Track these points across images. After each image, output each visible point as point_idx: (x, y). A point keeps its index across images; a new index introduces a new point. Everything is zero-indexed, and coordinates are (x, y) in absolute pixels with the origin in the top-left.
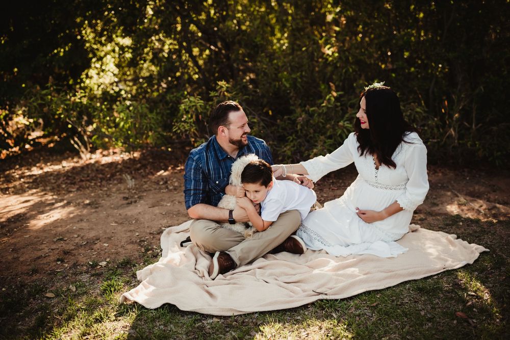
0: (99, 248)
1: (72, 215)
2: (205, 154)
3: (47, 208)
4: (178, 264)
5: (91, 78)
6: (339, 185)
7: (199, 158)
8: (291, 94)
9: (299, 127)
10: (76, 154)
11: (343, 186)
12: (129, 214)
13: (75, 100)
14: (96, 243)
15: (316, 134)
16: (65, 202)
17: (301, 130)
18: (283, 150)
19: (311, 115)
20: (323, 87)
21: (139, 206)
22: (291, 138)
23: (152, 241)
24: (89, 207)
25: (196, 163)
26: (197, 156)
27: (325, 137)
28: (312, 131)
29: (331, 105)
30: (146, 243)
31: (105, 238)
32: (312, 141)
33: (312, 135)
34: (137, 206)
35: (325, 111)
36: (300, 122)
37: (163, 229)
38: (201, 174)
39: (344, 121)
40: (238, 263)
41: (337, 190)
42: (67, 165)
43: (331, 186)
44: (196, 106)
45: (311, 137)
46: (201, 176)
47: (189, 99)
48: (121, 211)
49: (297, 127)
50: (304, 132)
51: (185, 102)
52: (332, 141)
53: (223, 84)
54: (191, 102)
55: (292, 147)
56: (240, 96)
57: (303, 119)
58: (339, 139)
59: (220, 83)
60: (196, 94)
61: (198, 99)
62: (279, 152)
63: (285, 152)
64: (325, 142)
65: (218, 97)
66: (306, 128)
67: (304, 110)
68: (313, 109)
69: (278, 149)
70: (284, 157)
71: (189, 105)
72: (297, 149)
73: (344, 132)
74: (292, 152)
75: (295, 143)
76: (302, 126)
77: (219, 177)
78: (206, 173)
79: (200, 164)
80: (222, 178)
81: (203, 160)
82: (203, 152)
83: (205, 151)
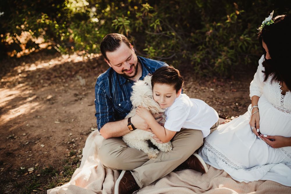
0: (36, 148)
1: (32, 111)
2: (108, 79)
3: (21, 102)
4: (87, 180)
5: (71, 3)
6: (237, 86)
7: (103, 83)
8: (202, 13)
9: (207, 39)
10: (59, 55)
11: (241, 88)
12: (72, 111)
13: (40, 21)
14: (36, 144)
15: (221, 45)
16: (35, 97)
17: (209, 41)
18: (194, 58)
19: (217, 29)
20: (228, 6)
21: (82, 103)
22: (201, 47)
23: (80, 143)
24: (48, 103)
25: (101, 89)
26: (101, 82)
27: (228, 48)
28: (217, 42)
29: (234, 21)
30: (74, 145)
31: (45, 137)
32: (217, 51)
33: (217, 46)
34: (80, 103)
35: (229, 26)
36: (208, 36)
37: (92, 129)
38: (106, 99)
39: (245, 35)
40: (140, 186)
41: (237, 91)
42: (53, 63)
43: (232, 87)
44: (123, 25)
45: (216, 48)
46: (106, 101)
47: (117, 20)
48: (67, 109)
49: (205, 39)
50: (211, 43)
51: (115, 23)
52: (233, 51)
53: (147, 6)
54: (119, 22)
55: (202, 55)
56: (163, 15)
57: (211, 33)
58: (239, 49)
59: (144, 5)
60: (123, 16)
61: (125, 19)
62: (191, 59)
63: (195, 59)
64: (228, 52)
65: (143, 17)
66: (213, 40)
67: (211, 26)
68: (219, 24)
69: (190, 56)
70: (195, 63)
71: (117, 24)
72: (205, 56)
73: (244, 44)
74: (201, 60)
75: (204, 52)
76: (210, 39)
77: (121, 100)
78: (110, 97)
79: (104, 90)
80: (124, 101)
81: (107, 85)
82: (107, 78)
83: (108, 77)
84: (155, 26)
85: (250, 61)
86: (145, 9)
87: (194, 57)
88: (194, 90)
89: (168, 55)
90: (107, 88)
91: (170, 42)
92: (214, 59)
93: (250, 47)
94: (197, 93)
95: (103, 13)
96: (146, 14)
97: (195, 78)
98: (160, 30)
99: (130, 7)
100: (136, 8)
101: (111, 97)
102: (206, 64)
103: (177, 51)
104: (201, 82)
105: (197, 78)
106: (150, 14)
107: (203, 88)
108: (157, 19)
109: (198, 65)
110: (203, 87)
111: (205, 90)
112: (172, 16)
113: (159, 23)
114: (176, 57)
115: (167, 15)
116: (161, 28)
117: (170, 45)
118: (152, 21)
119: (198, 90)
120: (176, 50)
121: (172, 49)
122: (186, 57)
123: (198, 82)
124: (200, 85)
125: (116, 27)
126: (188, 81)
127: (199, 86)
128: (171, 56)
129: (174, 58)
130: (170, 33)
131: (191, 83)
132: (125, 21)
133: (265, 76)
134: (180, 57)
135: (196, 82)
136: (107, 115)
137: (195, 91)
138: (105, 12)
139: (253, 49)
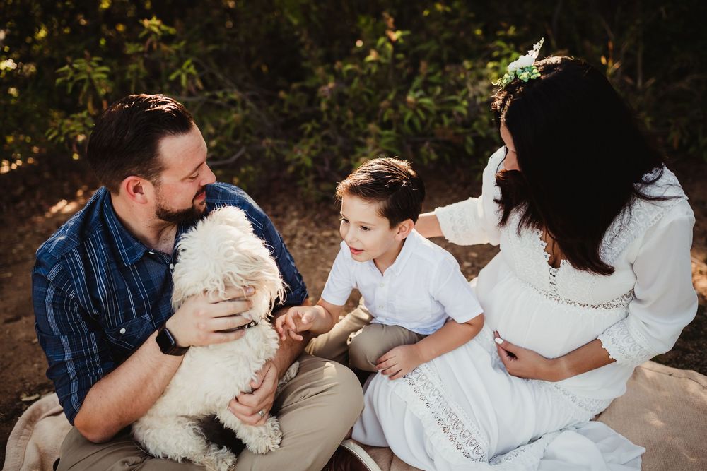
2: (78, 257)
7: (64, 274)
8: (303, 39)
9: (324, 106)
15: (359, 120)
17: (328, 111)
18: (295, 157)
22: (308, 127)
27: (379, 126)
28: (350, 113)
29: (386, 57)
32: (352, 134)
33: (351, 122)
35: (374, 70)
36: (325, 97)
39: (415, 92)
45: (349, 127)
47: (71, 67)
49: (319, 104)
50: (335, 115)
51: (65, 74)
52: (392, 132)
53: (154, 25)
54: (77, 71)
55: (313, 148)
56: (199, 48)
57: (331, 90)
58: (406, 128)
59: (146, 23)
60: (86, 53)
61: (94, 64)
62: (288, 159)
63: (299, 159)
64: (379, 136)
65: (146, 56)
66: (337, 108)
67: (332, 71)
68: (349, 67)
69: (285, 152)
70: (298, 169)
71: (72, 79)
72: (323, 150)
73: (416, 114)
74: (315, 160)
75: (317, 137)
76: (330, 104)
77: (128, 316)
78: (92, 312)
79: (70, 292)
80: (135, 317)
81: (76, 277)
82: (71, 252)
83: (78, 248)
84: (184, 77)
85: (434, 156)
86: (151, 33)
87: (296, 153)
88: (306, 242)
89: (225, 155)
90: (78, 284)
91: (226, 118)
92: (347, 157)
93: (431, 120)
94: (315, 250)
95: (30, 45)
96: (155, 46)
97: (302, 208)
98: (197, 89)
99: (104, 28)
100: (121, 28)
101: (95, 312)
102: (327, 169)
103: (247, 141)
104: (320, 218)
105: (307, 206)
106: (164, 47)
107: (327, 233)
108: (187, 59)
109: (307, 174)
110: (328, 230)
111: (332, 240)
112: (224, 46)
113: (192, 70)
114: (248, 157)
115: (211, 48)
116: (199, 84)
117: (228, 126)
118: (171, 65)
119: (315, 241)
120: (245, 138)
121: (236, 137)
122: (273, 156)
123: (312, 218)
124: (318, 225)
125: (70, 85)
126: (284, 217)
127: (316, 229)
128: (234, 154)
129: (241, 162)
130: (225, 94)
131: (295, 222)
132: (93, 68)
133: (502, 211)
134: (257, 156)
135: (308, 217)
136: (94, 363)
137: (309, 245)
138: (35, 42)
139: (437, 125)
